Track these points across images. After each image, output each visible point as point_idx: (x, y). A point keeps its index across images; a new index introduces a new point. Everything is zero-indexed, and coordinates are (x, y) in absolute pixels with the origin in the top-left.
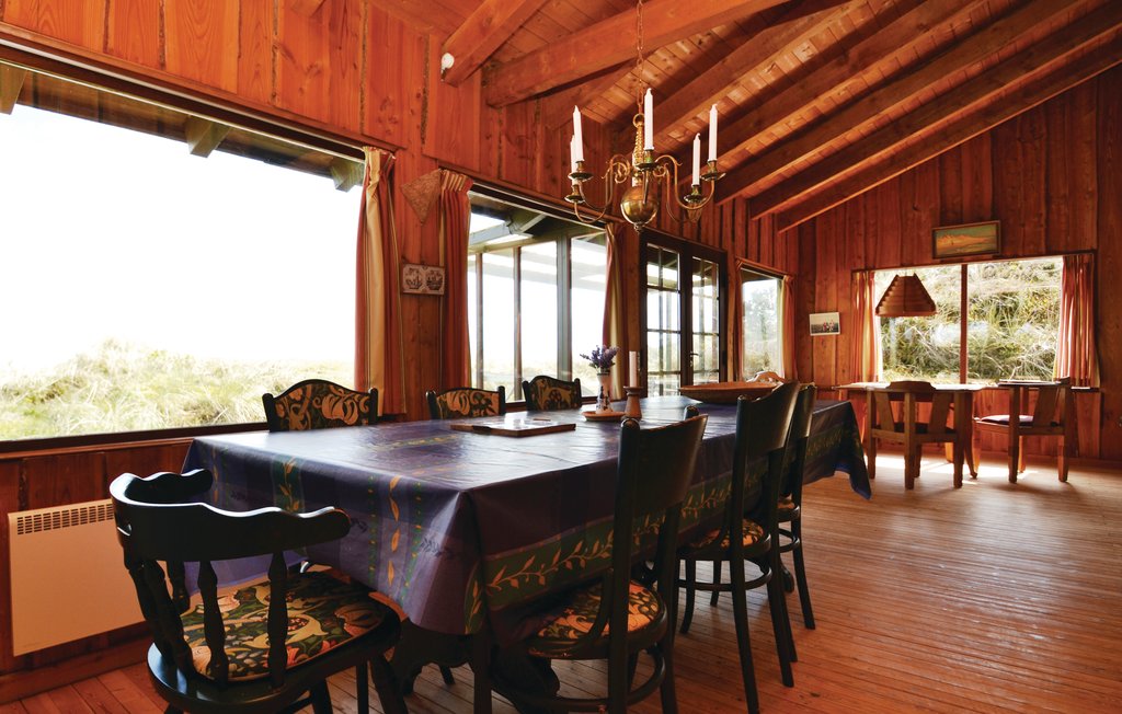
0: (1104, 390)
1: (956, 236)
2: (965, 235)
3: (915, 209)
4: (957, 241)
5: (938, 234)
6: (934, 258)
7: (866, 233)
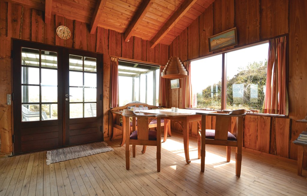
0: (291, 117)
1: (218, 39)
2: (222, 38)
3: (204, 30)
4: (218, 42)
5: (211, 40)
6: (210, 51)
7: (188, 45)
